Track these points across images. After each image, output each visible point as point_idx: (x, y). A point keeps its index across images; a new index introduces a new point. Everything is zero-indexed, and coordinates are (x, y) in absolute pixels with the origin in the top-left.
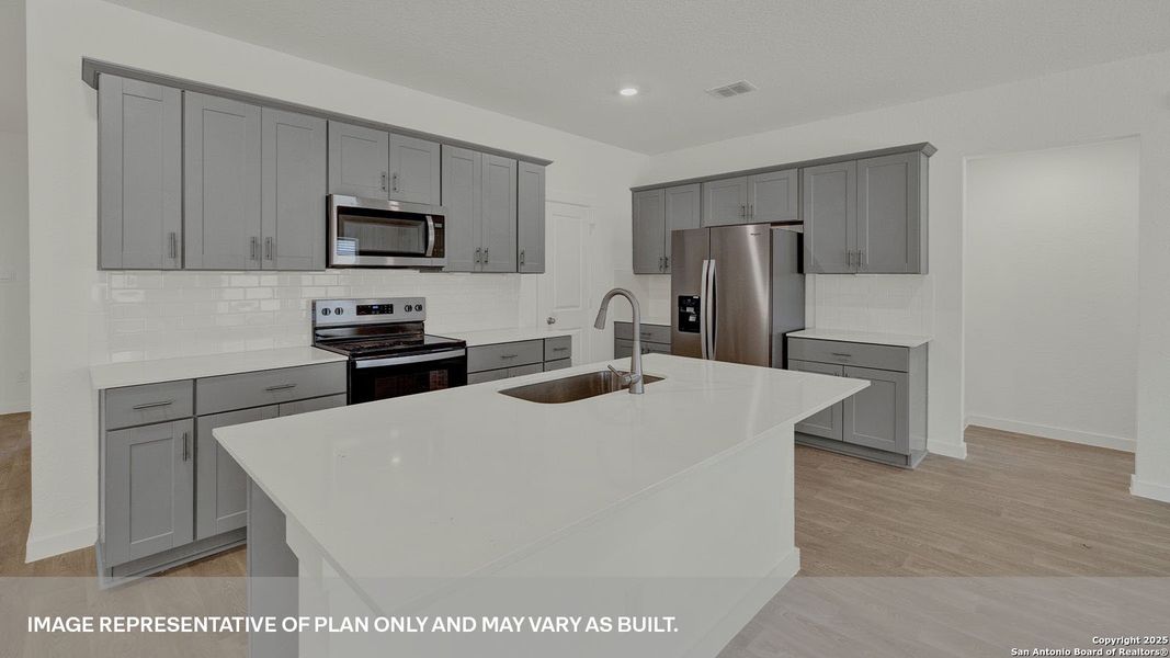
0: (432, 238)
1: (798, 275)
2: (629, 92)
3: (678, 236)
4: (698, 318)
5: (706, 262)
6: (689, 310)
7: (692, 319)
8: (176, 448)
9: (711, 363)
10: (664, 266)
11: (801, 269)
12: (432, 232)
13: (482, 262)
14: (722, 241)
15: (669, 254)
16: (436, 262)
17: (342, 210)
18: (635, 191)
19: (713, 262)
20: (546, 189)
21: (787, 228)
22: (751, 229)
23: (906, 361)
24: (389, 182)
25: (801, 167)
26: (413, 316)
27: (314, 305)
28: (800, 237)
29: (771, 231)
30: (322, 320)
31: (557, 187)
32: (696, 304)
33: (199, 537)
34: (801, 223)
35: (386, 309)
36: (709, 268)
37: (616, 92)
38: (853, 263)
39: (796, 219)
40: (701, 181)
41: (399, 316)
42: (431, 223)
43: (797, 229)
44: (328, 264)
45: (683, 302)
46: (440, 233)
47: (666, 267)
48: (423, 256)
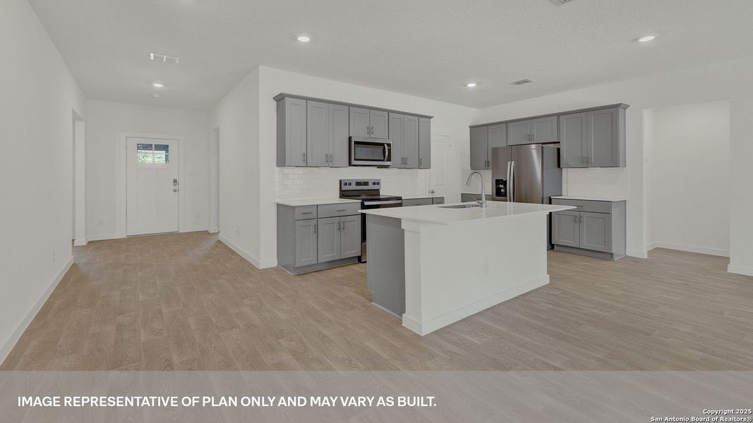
0: (387, 153)
1: (557, 169)
2: (471, 85)
3: (495, 150)
4: (506, 190)
5: (509, 163)
6: (501, 186)
7: (502, 190)
8: (312, 229)
9: (512, 203)
10: (487, 165)
11: (559, 166)
12: (387, 150)
13: (404, 165)
14: (518, 152)
15: (490, 159)
16: (388, 163)
17: (356, 143)
18: (471, 127)
19: (513, 162)
20: (431, 129)
21: (552, 145)
22: (533, 146)
23: (610, 208)
24: (370, 130)
25: (559, 115)
26: (376, 187)
27: (341, 181)
28: (559, 149)
29: (542, 147)
30: (344, 188)
31: (435, 128)
32: (505, 183)
33: (319, 261)
34: (559, 142)
35: (366, 184)
36: (511, 166)
37: (466, 85)
38: (585, 163)
39: (556, 141)
40: (507, 123)
41: (371, 187)
42: (386, 146)
43: (556, 146)
44: (350, 164)
45: (498, 182)
46: (389, 150)
47: (488, 166)
48: (383, 161)
